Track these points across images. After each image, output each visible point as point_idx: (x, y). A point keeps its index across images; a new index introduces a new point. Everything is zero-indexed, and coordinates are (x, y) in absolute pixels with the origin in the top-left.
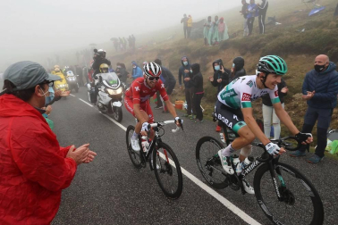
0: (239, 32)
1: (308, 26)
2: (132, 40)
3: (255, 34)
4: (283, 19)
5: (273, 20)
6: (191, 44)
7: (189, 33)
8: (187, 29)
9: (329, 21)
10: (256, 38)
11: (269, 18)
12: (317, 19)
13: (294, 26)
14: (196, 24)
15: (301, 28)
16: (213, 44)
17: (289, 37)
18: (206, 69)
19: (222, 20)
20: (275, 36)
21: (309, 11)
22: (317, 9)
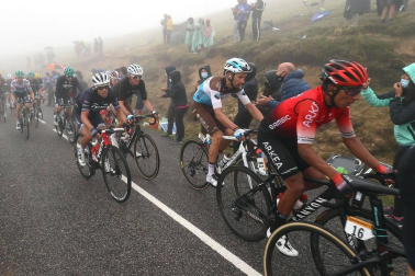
0: (229, 37)
1: (309, 32)
2: (99, 44)
3: (248, 40)
4: (281, 24)
5: (270, 24)
6: (171, 50)
7: (169, 37)
8: (166, 32)
9: (334, 28)
10: (249, 45)
11: (266, 22)
12: (322, 25)
13: (294, 33)
14: (177, 27)
15: (302, 34)
16: (198, 51)
17: (288, 44)
18: (188, 81)
19: (208, 22)
20: (272, 43)
21: (311, 15)
22: (320, 14)
